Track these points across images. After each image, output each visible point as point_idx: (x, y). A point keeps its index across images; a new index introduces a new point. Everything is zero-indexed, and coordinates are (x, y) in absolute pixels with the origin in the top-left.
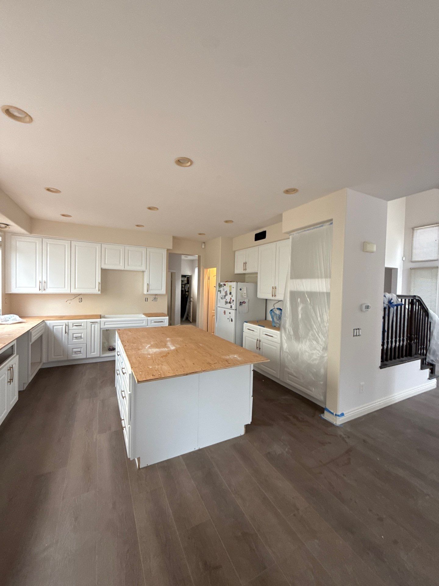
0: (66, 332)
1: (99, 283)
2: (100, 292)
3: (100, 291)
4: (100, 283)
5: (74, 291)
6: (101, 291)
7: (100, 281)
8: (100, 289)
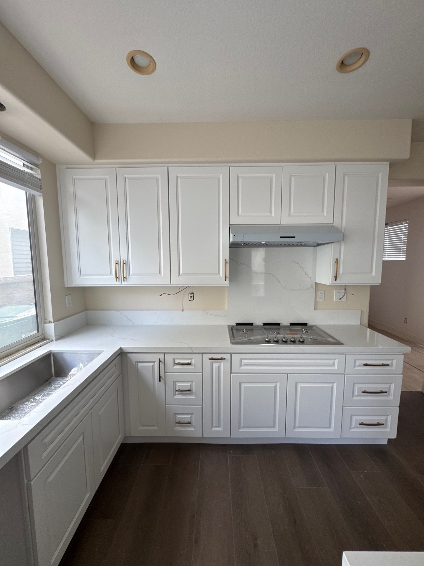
0: (160, 377)
1: (226, 263)
2: (227, 282)
3: (228, 279)
4: (228, 261)
5: (177, 281)
6: (229, 281)
7: (227, 257)
8: (228, 275)
